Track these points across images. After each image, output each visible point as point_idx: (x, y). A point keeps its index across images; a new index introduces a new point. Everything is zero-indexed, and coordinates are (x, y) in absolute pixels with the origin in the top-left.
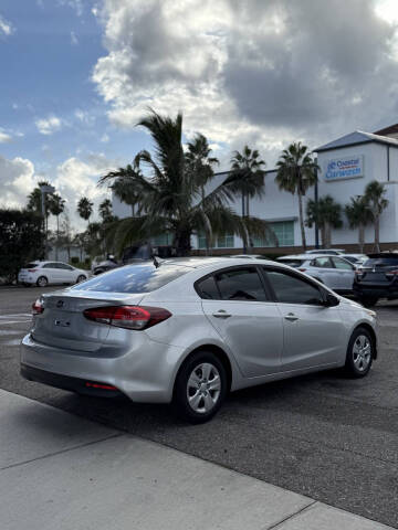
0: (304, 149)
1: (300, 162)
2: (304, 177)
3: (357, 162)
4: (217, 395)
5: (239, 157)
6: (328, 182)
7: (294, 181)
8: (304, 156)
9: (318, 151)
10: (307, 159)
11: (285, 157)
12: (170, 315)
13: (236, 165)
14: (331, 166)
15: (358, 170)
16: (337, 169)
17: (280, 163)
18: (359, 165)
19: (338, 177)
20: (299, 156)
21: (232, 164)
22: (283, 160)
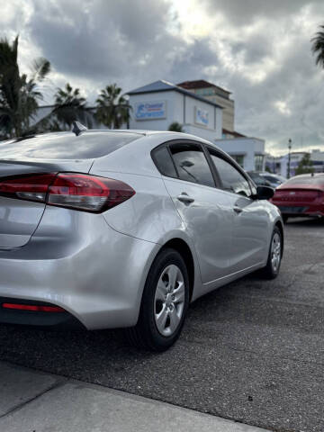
0: (119, 90)
1: (116, 102)
2: (119, 115)
3: (161, 105)
4: (181, 307)
5: (62, 93)
6: (138, 121)
7: (111, 117)
8: (119, 96)
9: (130, 94)
10: (121, 100)
11: (103, 96)
12: (132, 193)
13: (59, 100)
14: (141, 107)
15: (162, 113)
16: (145, 111)
17: (98, 101)
18: (163, 109)
19: (147, 117)
20: (115, 97)
21: (55, 98)
22: (102, 99)
